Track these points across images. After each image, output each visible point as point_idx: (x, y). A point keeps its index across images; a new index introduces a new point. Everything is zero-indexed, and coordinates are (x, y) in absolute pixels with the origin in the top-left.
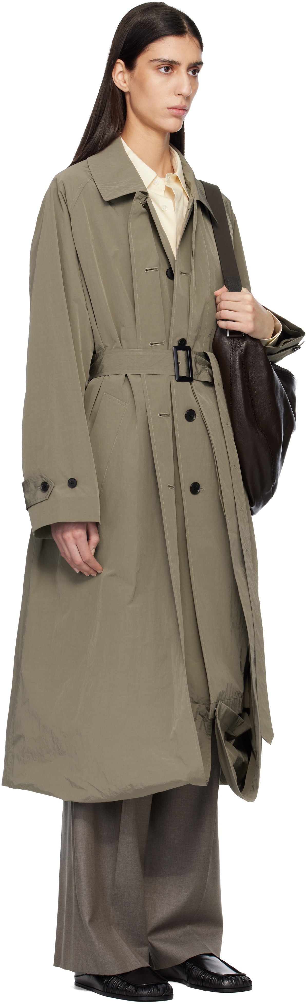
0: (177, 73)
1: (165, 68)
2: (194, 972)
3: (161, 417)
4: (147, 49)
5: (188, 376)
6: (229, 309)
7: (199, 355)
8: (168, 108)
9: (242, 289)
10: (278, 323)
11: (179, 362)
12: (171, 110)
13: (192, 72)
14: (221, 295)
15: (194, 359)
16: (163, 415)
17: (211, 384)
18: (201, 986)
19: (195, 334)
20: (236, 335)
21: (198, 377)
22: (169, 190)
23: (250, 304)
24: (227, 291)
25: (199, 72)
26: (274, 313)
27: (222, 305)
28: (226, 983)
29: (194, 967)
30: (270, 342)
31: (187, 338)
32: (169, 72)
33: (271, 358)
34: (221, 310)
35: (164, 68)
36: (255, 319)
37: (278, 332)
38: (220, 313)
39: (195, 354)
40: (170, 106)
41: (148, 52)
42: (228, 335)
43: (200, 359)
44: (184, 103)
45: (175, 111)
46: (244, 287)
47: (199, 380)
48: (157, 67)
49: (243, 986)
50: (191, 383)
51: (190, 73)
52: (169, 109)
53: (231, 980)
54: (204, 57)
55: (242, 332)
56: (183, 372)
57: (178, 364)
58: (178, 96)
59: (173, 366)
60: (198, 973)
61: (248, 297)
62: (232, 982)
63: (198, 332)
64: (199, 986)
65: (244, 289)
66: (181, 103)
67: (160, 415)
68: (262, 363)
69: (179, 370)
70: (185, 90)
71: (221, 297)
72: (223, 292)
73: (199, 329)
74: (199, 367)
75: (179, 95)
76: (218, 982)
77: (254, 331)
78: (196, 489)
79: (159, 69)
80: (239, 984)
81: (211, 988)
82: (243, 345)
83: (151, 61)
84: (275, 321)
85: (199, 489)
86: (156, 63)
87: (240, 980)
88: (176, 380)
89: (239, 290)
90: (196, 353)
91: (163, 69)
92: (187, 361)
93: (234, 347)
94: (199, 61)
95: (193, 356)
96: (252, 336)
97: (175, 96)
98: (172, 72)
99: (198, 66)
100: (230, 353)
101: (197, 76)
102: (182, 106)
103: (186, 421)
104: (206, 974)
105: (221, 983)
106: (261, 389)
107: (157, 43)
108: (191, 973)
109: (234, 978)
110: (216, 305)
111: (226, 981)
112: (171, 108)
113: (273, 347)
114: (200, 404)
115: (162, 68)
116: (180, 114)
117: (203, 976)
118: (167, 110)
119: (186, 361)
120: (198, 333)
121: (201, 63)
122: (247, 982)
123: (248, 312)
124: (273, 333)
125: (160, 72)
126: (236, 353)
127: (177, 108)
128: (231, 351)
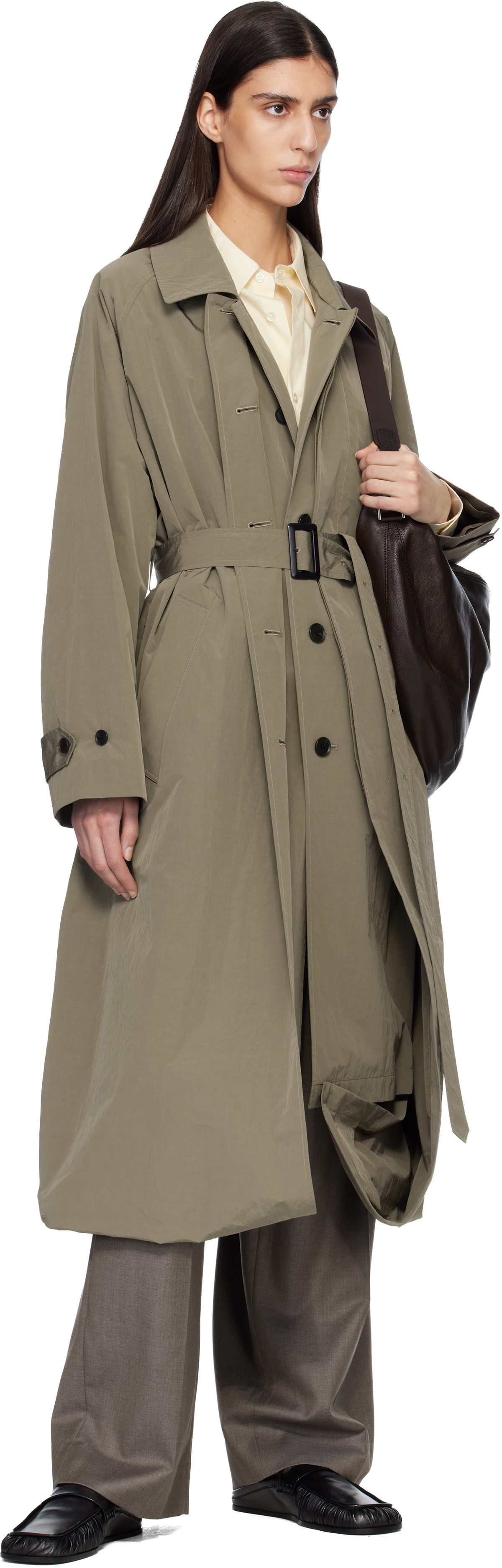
0: (295, 115)
1: (277, 107)
2: (310, 1502)
3: (268, 635)
4: (248, 78)
5: (311, 571)
6: (379, 477)
7: (331, 539)
8: (280, 170)
9: (400, 447)
10: (457, 499)
11: (297, 548)
12: (286, 172)
13: (320, 112)
14: (366, 457)
15: (322, 544)
16: (270, 632)
17: (351, 583)
18: (321, 1525)
19: (326, 508)
20: (393, 518)
21: (328, 572)
22: (281, 290)
23: (413, 469)
24: (377, 450)
25: (330, 112)
26: (451, 483)
27: (369, 472)
28: (361, 1519)
29: (310, 1495)
30: (444, 528)
31: (312, 514)
32: (282, 113)
33: (448, 554)
34: (367, 479)
35: (275, 107)
36: (420, 493)
37: (457, 514)
38: (366, 484)
39: (324, 537)
40: (283, 166)
41: (250, 82)
42: (380, 518)
43: (332, 545)
44: (305, 162)
45: (291, 174)
46: (403, 444)
47: (330, 576)
48: (264, 107)
49: (387, 1524)
50: (318, 581)
51: (317, 114)
52: (282, 170)
53: (368, 1514)
54: (341, 89)
55: (402, 514)
56: (304, 564)
57: (295, 551)
58: (296, 151)
59: (288, 554)
60: (317, 1504)
61: (409, 457)
62: (370, 1517)
63: (330, 504)
64: (317, 1524)
65: (403, 447)
66: (301, 162)
67: (267, 633)
68: (434, 560)
69: (298, 561)
70: (307, 142)
71: (367, 460)
72: (371, 453)
73: (331, 501)
74: (331, 557)
75: (297, 149)
76: (348, 1517)
77: (419, 512)
78: (324, 748)
79: (266, 108)
80: (380, 1521)
81: (337, 1527)
82: (404, 534)
83: (254, 96)
84: (452, 496)
85: (329, 748)
86: (262, 100)
87: (382, 1514)
88: (292, 576)
89: (396, 448)
90: (325, 535)
91: (273, 109)
92: (310, 547)
93: (391, 537)
94: (330, 95)
95: (321, 540)
96: (416, 518)
97: (291, 151)
98: (288, 113)
99: (329, 103)
100: (383, 545)
101: (328, 118)
102: (302, 166)
103: (311, 641)
104: (328, 1505)
105: (352, 1520)
106: (434, 602)
107: (264, 69)
108: (305, 1503)
109: (373, 1511)
110: (361, 472)
111: (361, 1517)
112: (285, 170)
113: (451, 537)
114: (333, 616)
115: (271, 107)
116: (299, 178)
117: (324, 1508)
118: (279, 172)
119: (308, 547)
120: (330, 507)
121: (334, 98)
122: (393, 1517)
123: (410, 482)
124: (449, 515)
125: (269, 114)
126: (393, 546)
127: (294, 170)
128: (385, 542)
